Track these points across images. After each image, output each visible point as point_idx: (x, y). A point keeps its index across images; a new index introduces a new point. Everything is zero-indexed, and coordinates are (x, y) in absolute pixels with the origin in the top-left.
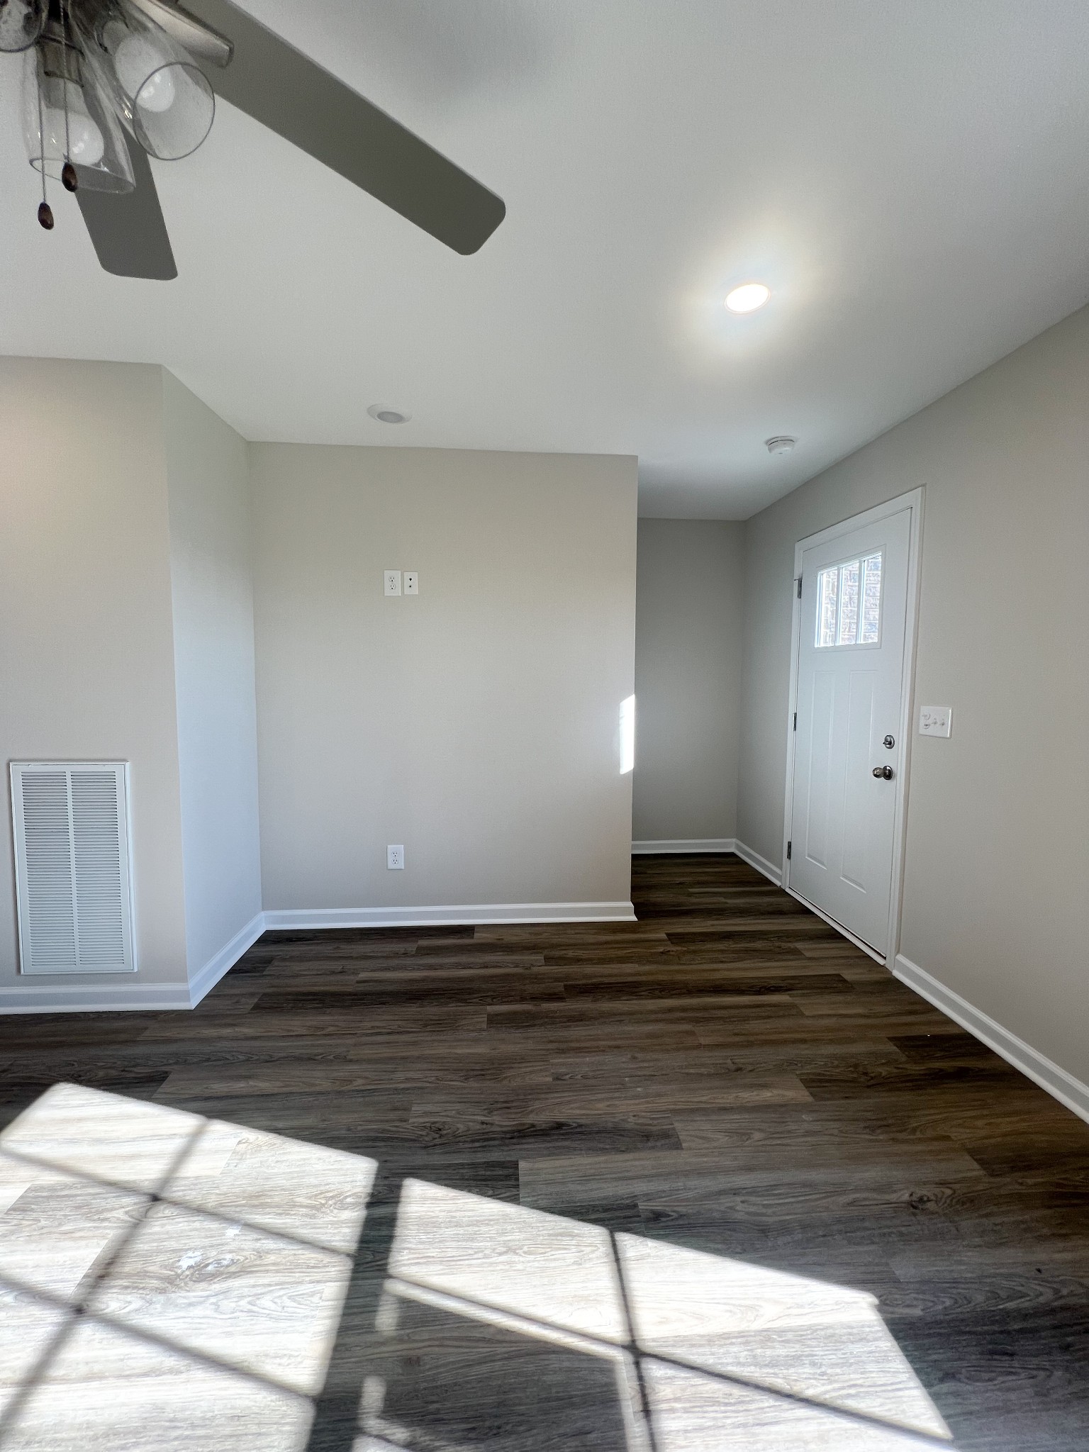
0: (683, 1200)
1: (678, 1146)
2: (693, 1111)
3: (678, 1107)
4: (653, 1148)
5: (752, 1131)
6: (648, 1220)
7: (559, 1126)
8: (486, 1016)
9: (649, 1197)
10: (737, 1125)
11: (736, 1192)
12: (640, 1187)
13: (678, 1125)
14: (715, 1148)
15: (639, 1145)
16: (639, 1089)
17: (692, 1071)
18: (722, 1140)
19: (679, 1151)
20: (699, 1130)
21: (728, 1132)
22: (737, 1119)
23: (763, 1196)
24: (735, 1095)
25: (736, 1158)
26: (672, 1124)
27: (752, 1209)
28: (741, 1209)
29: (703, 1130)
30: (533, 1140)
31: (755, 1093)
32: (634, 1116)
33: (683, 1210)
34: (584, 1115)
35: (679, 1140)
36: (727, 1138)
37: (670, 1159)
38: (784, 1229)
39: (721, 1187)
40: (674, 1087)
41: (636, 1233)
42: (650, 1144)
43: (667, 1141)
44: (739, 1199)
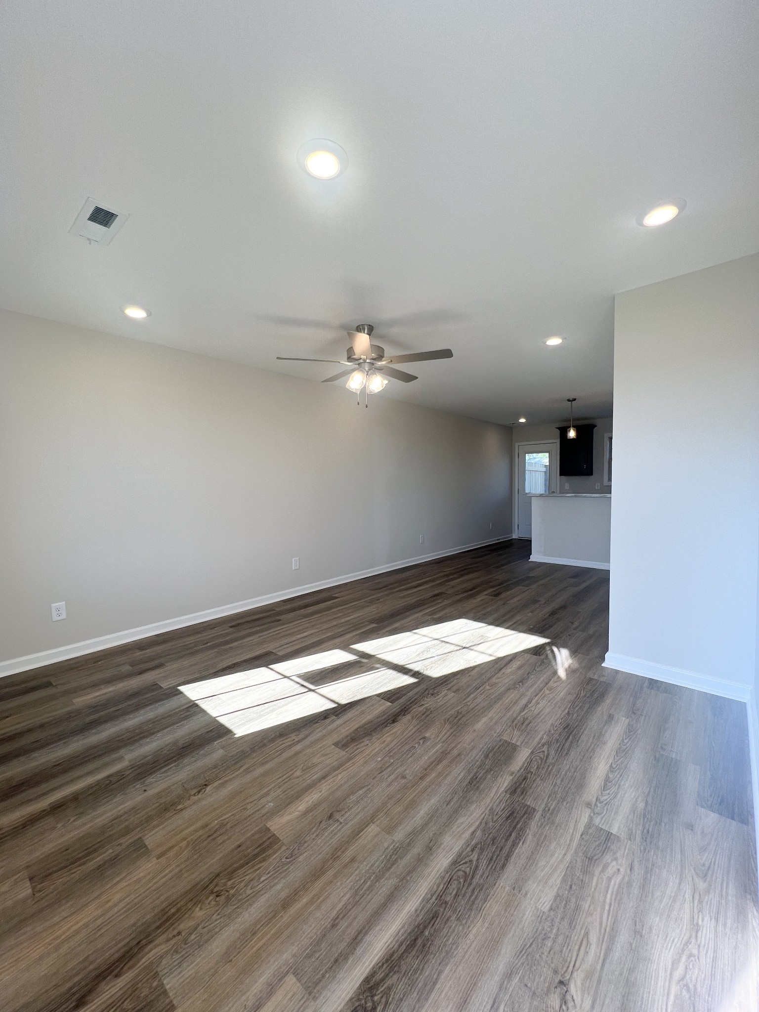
0: (319, 727)
1: (336, 744)
2: (341, 765)
3: (351, 762)
4: (347, 737)
5: (302, 774)
6: (328, 715)
7: (394, 721)
8: (518, 743)
9: (333, 721)
10: (312, 772)
11: (299, 742)
12: (339, 722)
13: (344, 753)
14: (317, 754)
15: (353, 735)
16: (379, 759)
17: (361, 792)
18: (316, 759)
19: (334, 743)
20: (330, 757)
21: (314, 765)
22: (313, 776)
23: (285, 747)
24: (323, 792)
25: (305, 755)
26: (346, 752)
27: (289, 740)
28: (294, 737)
29: (329, 758)
30: (397, 711)
31: (310, 802)
32: (368, 744)
33: (317, 724)
34: (390, 731)
35: (337, 747)
36: (314, 762)
37: (336, 737)
38: (272, 740)
39: (306, 740)
40: (363, 773)
41: (330, 709)
42: (349, 738)
43: (343, 743)
44: (296, 740)
